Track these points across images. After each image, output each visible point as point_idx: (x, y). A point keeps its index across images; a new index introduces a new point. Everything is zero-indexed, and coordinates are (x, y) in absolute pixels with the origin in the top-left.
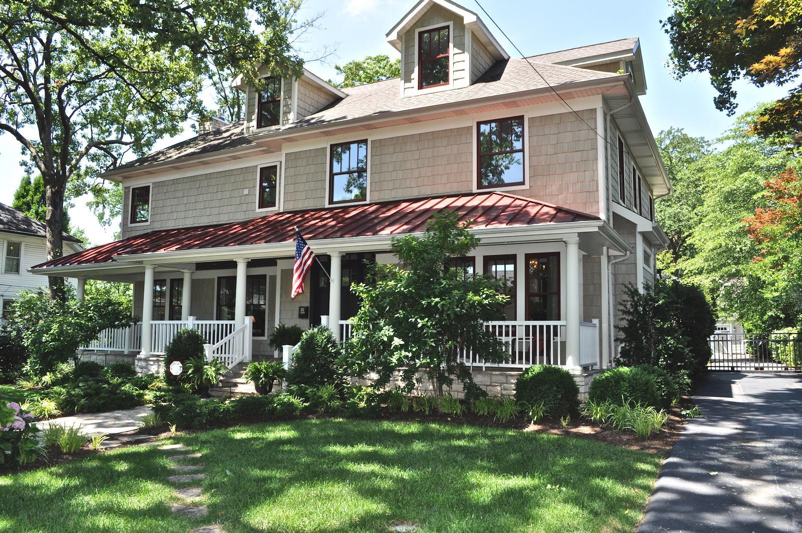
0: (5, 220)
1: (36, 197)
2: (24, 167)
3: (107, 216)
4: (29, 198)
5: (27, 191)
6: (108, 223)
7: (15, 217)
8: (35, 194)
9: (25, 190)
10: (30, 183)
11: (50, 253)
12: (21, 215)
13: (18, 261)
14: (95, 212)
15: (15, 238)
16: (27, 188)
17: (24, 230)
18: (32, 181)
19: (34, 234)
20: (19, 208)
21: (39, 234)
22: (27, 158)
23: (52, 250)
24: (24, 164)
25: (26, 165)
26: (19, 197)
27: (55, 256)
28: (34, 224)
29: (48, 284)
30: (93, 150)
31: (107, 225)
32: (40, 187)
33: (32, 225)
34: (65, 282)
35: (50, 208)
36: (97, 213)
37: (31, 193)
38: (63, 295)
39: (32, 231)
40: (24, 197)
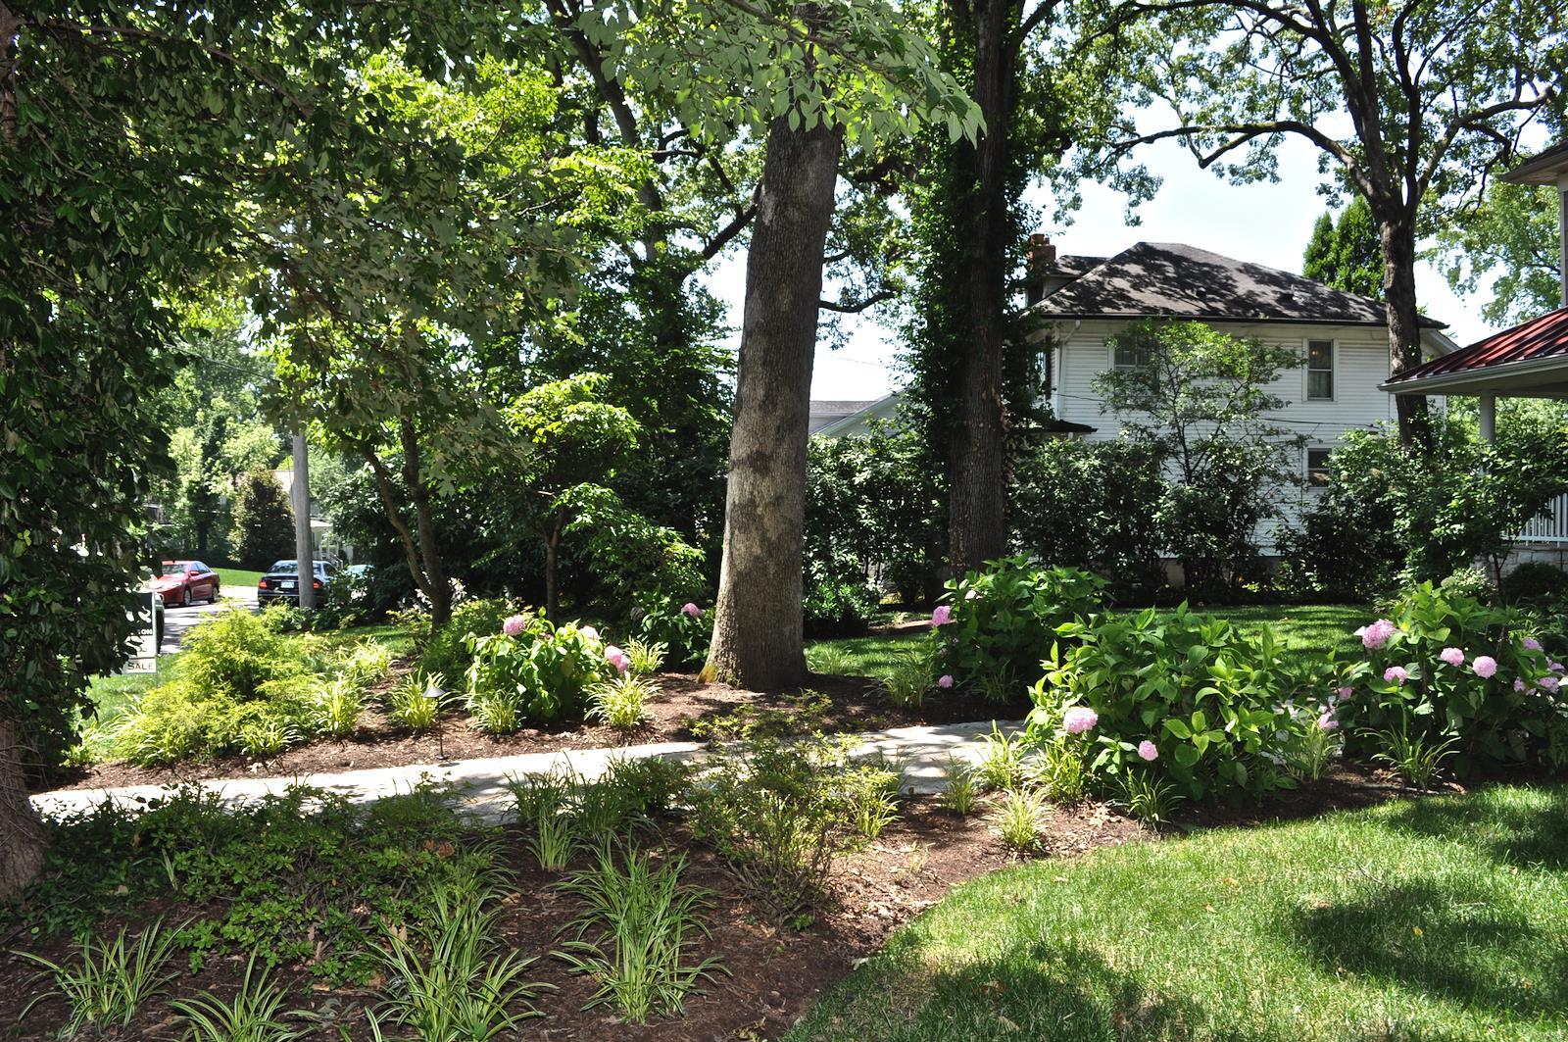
0: (1300, 302)
1: (1345, 252)
2: (1325, 196)
3: (1465, 274)
4: (1331, 256)
5: (1327, 244)
6: (1470, 287)
7: (1316, 295)
8: (1342, 246)
9: (1323, 241)
10: (1330, 227)
11: (1397, 355)
12: (1325, 289)
13: (1330, 375)
14: (1440, 269)
15: (1321, 334)
16: (1326, 238)
17: (1336, 315)
18: (1335, 223)
19: (1354, 321)
20: (1315, 277)
21: (1364, 320)
22: (1329, 178)
23: (1401, 346)
24: (1324, 190)
25: (1329, 192)
26: (1314, 256)
27: (1406, 361)
28: (1352, 303)
29: (1395, 416)
30: (1461, 135)
31: (1467, 291)
32: (1349, 232)
33: (1348, 306)
34: (1430, 409)
35: (1391, 265)
36: (1445, 270)
37: (1334, 245)
38: (1428, 434)
39: (1351, 317)
40: (1321, 255)
